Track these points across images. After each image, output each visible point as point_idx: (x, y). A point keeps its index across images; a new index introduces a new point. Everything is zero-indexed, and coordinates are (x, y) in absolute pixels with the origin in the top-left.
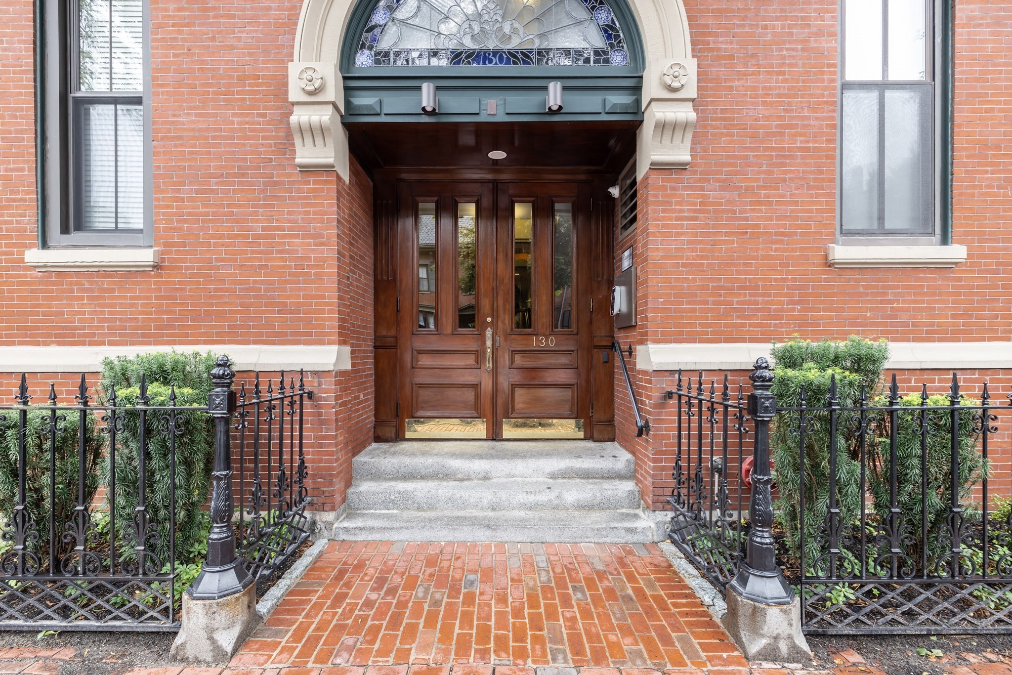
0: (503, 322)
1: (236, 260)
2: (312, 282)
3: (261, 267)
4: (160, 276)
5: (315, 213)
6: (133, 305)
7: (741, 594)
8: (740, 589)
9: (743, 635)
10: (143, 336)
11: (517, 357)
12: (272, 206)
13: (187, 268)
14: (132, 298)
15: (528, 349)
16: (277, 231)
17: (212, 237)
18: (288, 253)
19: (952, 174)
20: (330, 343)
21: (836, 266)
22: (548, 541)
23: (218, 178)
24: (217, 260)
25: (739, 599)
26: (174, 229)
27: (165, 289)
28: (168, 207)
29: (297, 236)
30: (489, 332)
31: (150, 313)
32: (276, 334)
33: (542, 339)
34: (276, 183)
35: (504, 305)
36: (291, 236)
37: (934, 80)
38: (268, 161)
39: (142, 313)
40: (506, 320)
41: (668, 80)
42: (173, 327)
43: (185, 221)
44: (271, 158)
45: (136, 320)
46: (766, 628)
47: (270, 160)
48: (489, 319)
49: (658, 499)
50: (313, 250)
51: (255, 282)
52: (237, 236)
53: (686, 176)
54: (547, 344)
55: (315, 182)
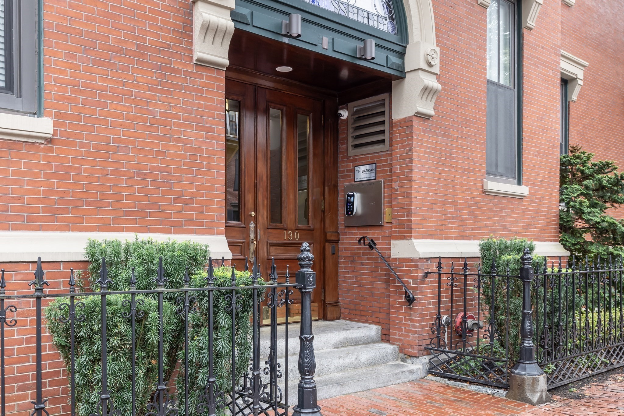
0: (263, 217)
1: (134, 143)
2: (204, 173)
3: (158, 153)
4: (51, 150)
5: (207, 107)
6: (16, 182)
7: (525, 375)
8: (524, 373)
9: (528, 395)
10: (29, 219)
11: (272, 249)
12: (169, 92)
13: (82, 145)
14: (15, 173)
15: (281, 242)
16: (174, 119)
17: (110, 115)
18: (183, 143)
19: (522, 145)
20: (218, 233)
21: (487, 193)
22: (371, 388)
23: (117, 52)
24: (115, 140)
25: (526, 377)
26: (69, 99)
27: (57, 167)
28: (62, 72)
29: (191, 127)
30: (252, 226)
31: (38, 193)
32: (173, 223)
33: (290, 233)
34: (174, 70)
35: (263, 201)
36: (186, 126)
37: (515, 89)
38: (167, 46)
39: (28, 192)
40: (264, 215)
41: (429, 58)
42: (66, 211)
43: (81, 92)
44: (169, 45)
45: (21, 200)
46: (539, 388)
47: (169, 47)
48: (253, 214)
49: (420, 348)
50: (205, 142)
51: (153, 168)
52: (135, 118)
53: (429, 123)
54: (294, 238)
55: (208, 78)
